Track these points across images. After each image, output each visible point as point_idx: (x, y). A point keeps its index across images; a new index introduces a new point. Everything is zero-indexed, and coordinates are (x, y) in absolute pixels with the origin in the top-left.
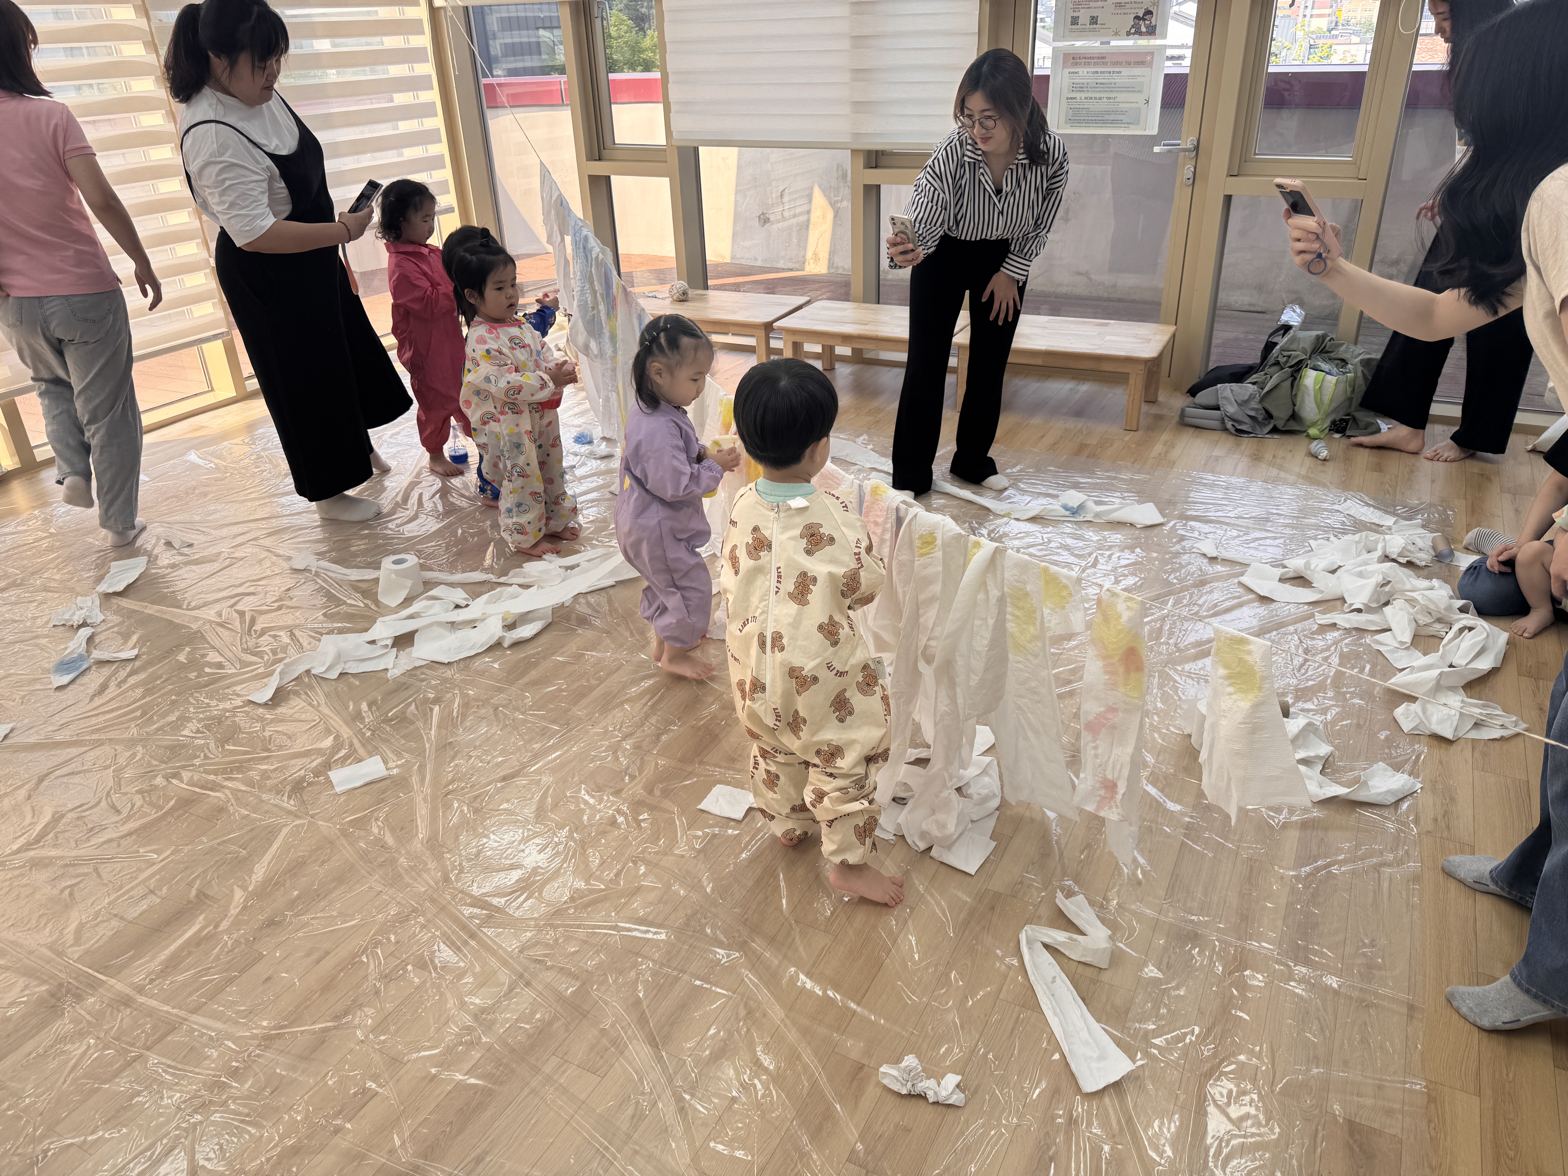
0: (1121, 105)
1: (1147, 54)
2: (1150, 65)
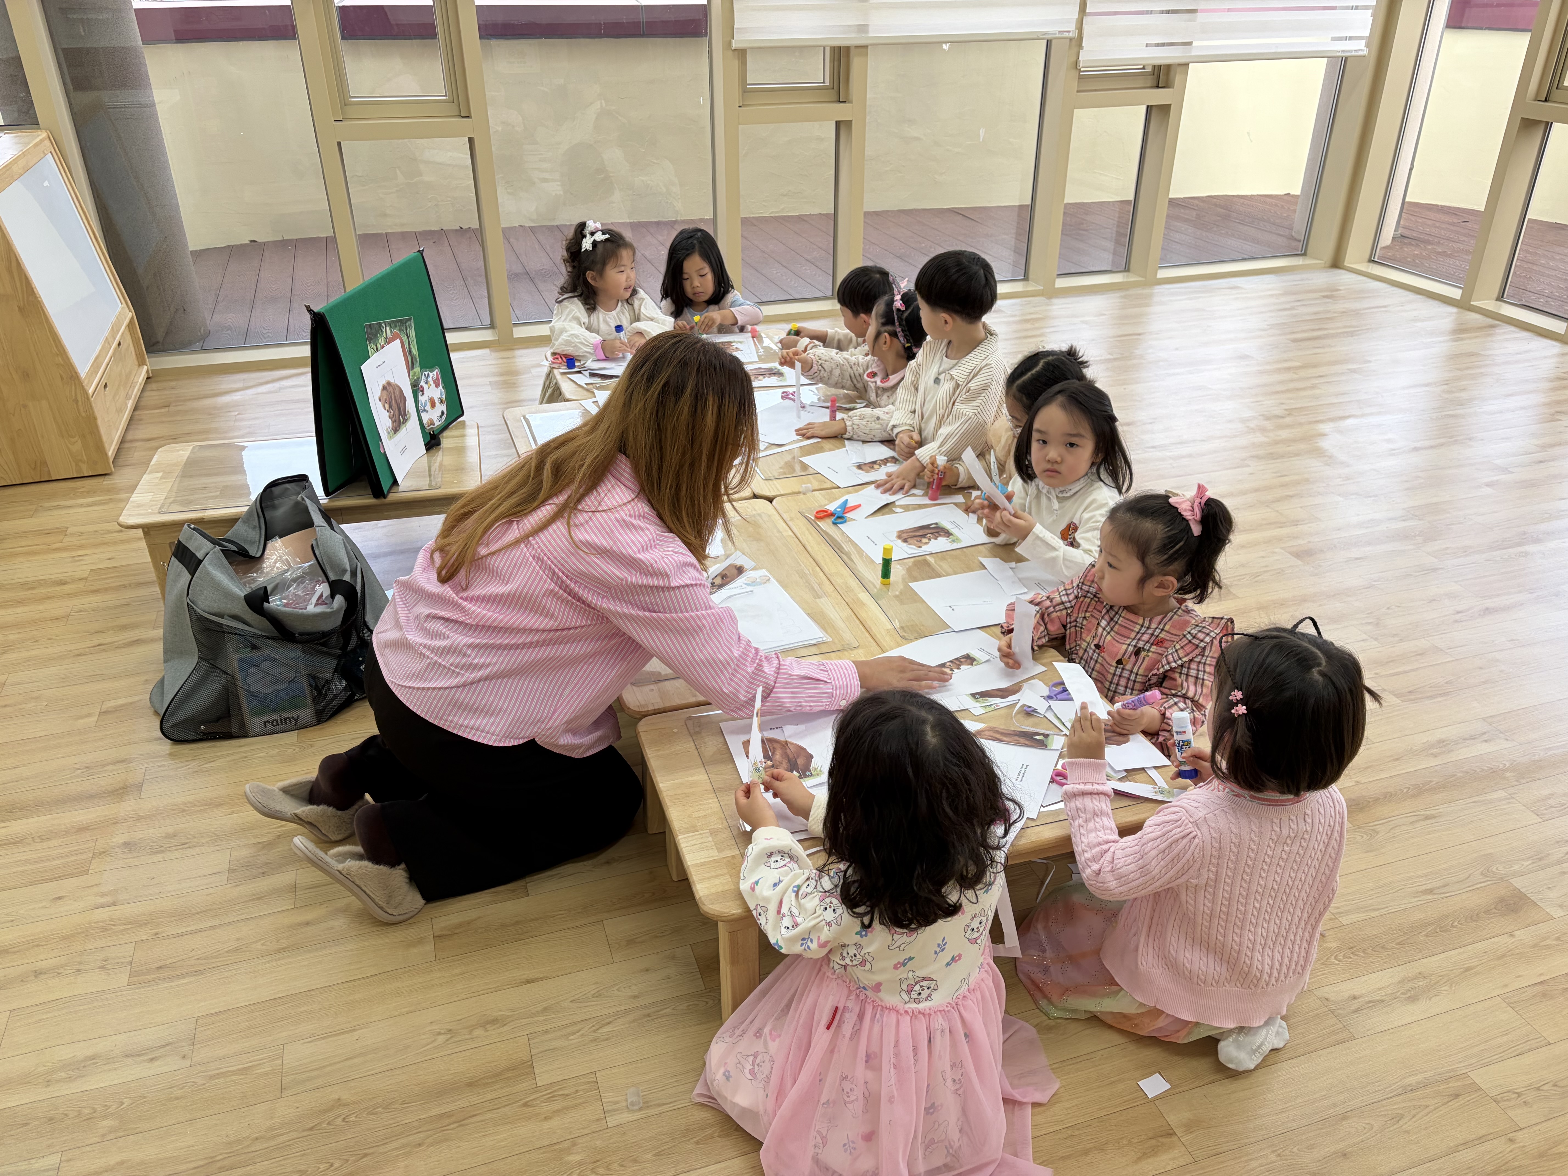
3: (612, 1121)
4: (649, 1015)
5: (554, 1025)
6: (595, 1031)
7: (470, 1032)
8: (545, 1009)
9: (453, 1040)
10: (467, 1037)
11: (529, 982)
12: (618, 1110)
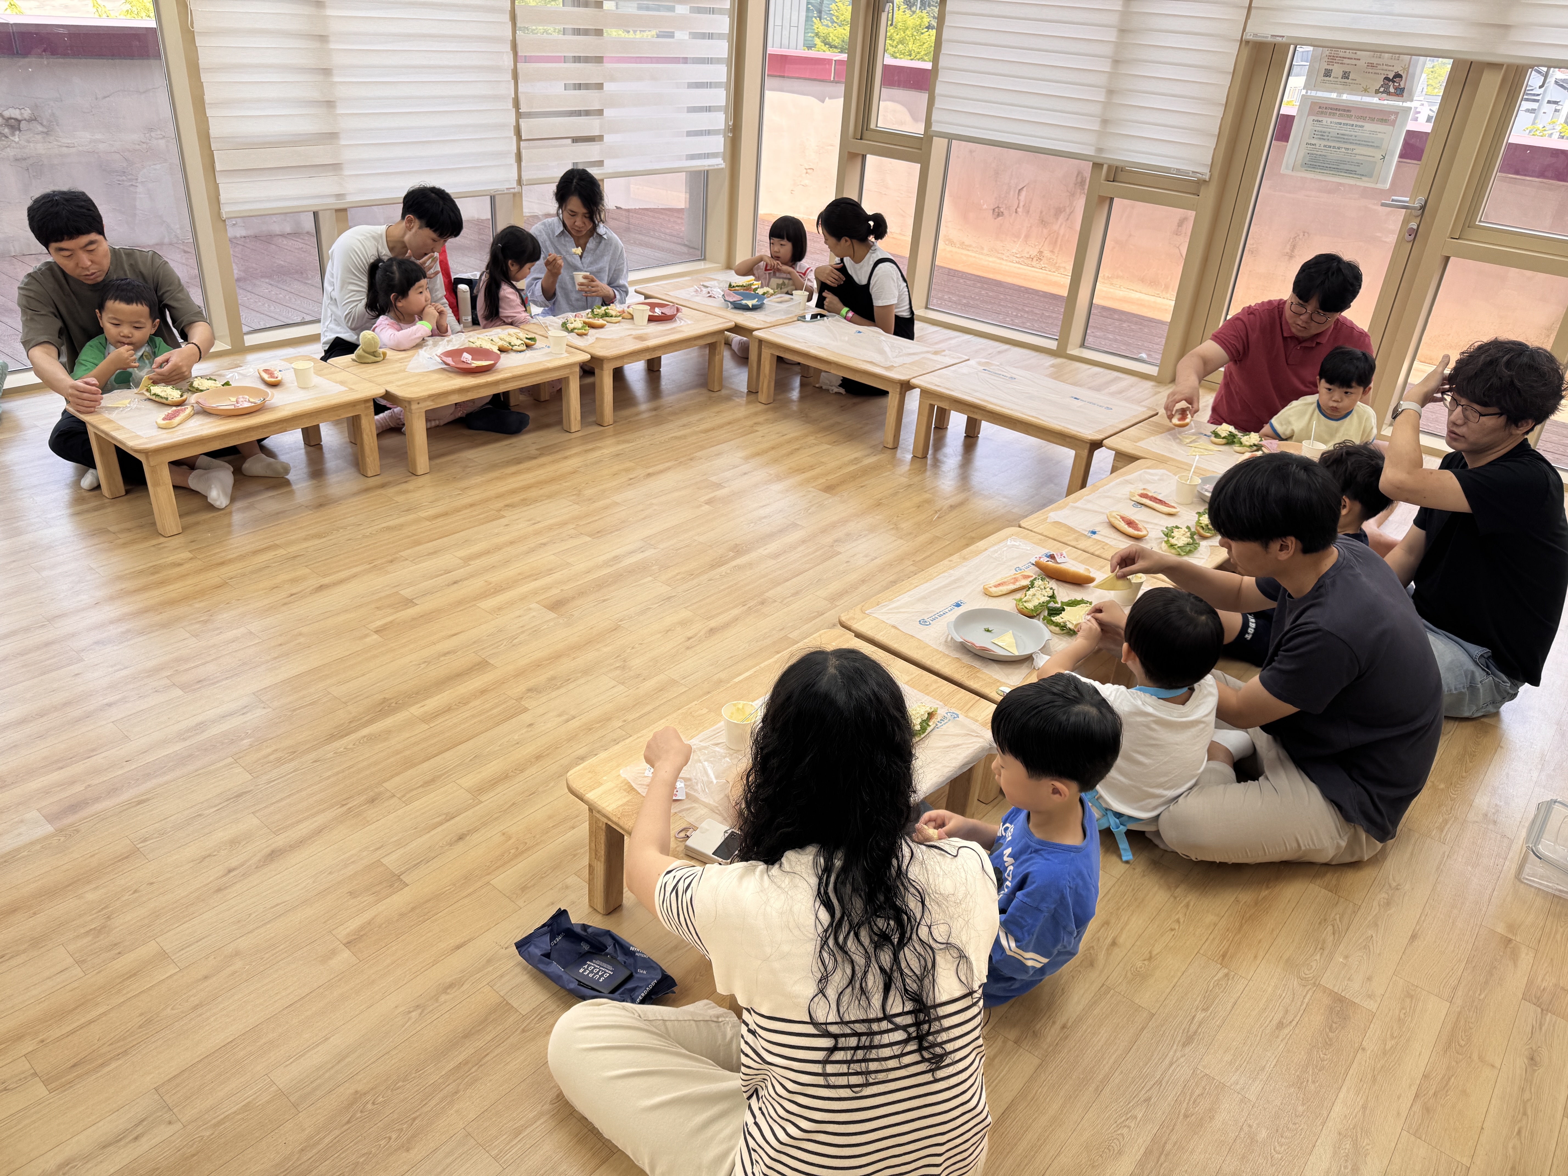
0: (1358, 157)
1: (1391, 113)
2: (1393, 123)
5: (505, 969)
7: (437, 1000)
8: (489, 961)
9: (426, 1012)
10: (437, 1004)
11: (458, 947)
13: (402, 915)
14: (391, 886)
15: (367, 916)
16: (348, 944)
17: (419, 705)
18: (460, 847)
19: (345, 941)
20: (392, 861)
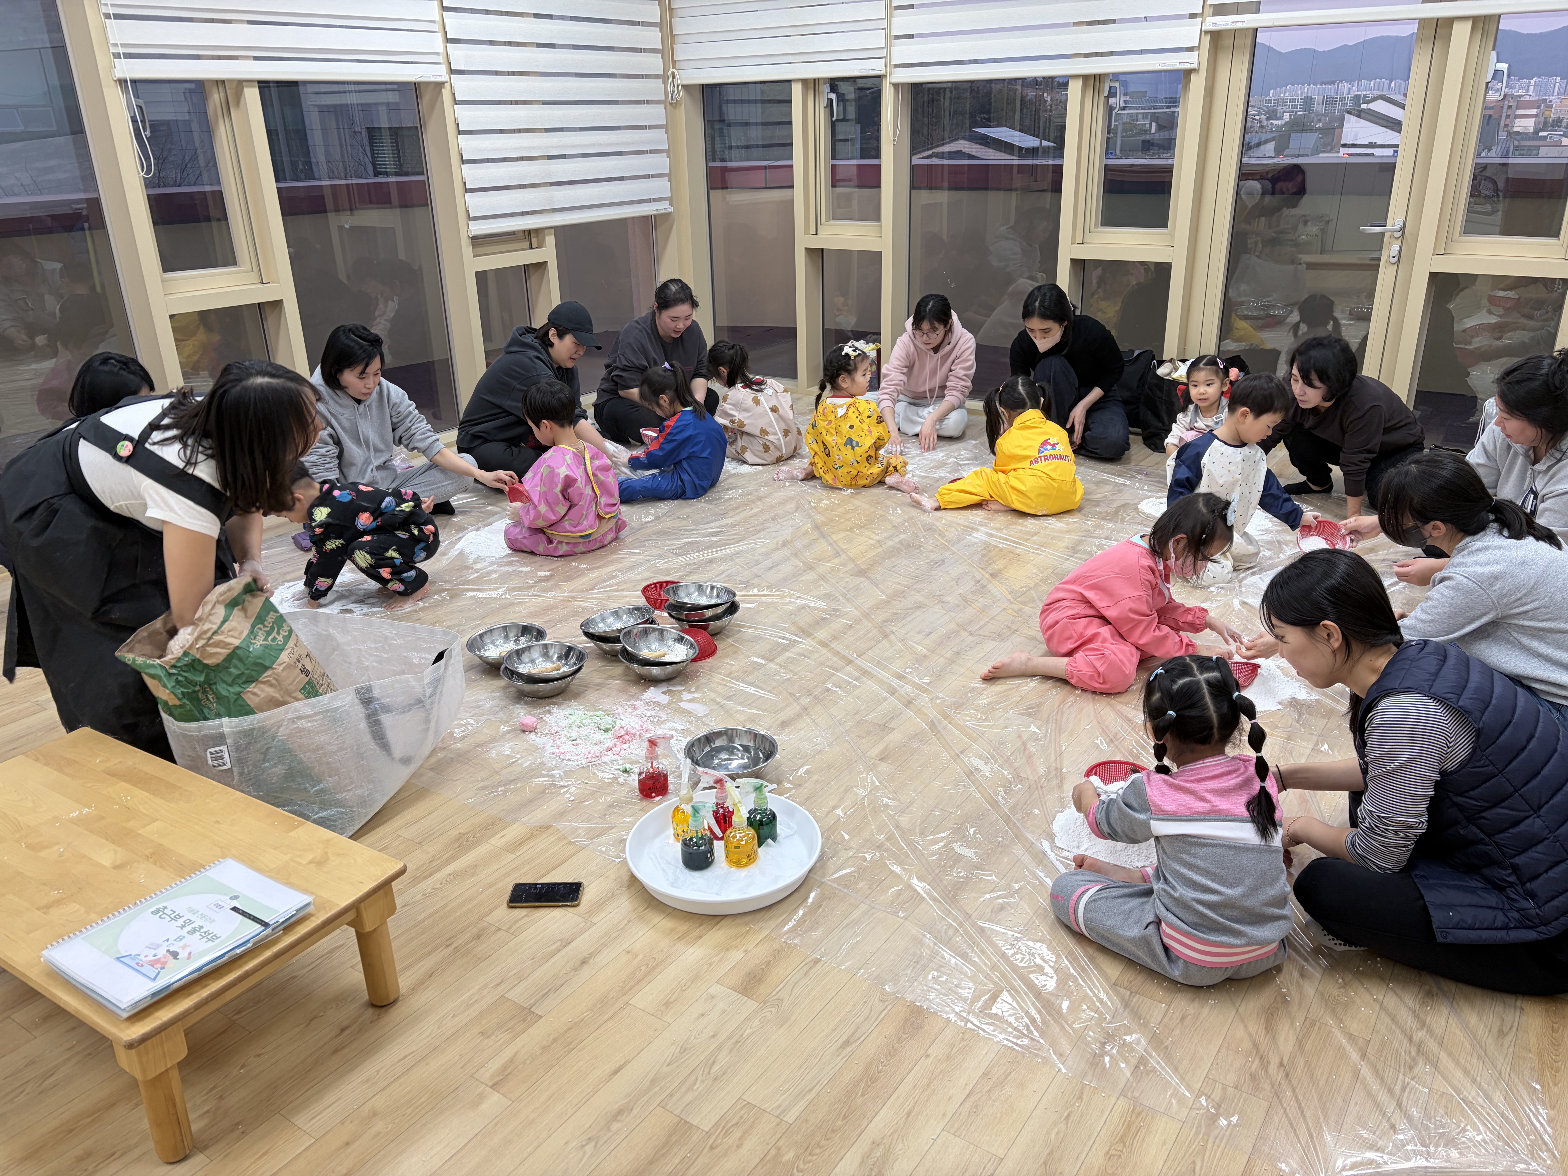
3: (790, 1118)
4: (737, 1042)
5: (672, 1088)
6: (709, 1073)
7: (609, 1130)
8: (653, 1082)
9: (600, 1144)
10: (609, 1134)
11: (616, 1072)
12: (784, 1111)
13: (545, 1048)
14: (524, 1020)
15: (506, 1055)
16: (495, 1086)
17: (498, 836)
18: (586, 972)
19: (490, 1084)
20: (518, 994)
